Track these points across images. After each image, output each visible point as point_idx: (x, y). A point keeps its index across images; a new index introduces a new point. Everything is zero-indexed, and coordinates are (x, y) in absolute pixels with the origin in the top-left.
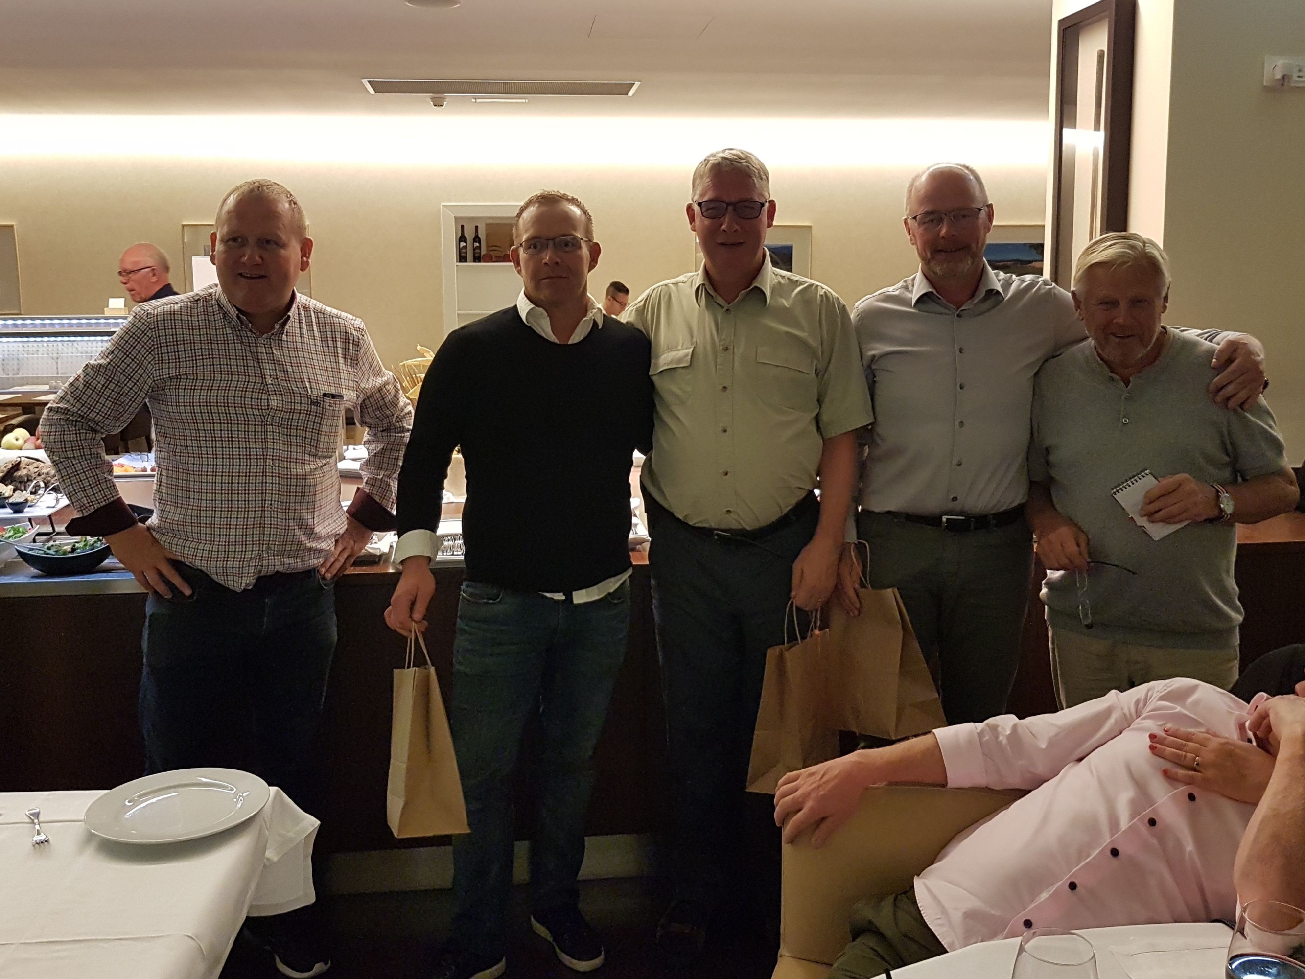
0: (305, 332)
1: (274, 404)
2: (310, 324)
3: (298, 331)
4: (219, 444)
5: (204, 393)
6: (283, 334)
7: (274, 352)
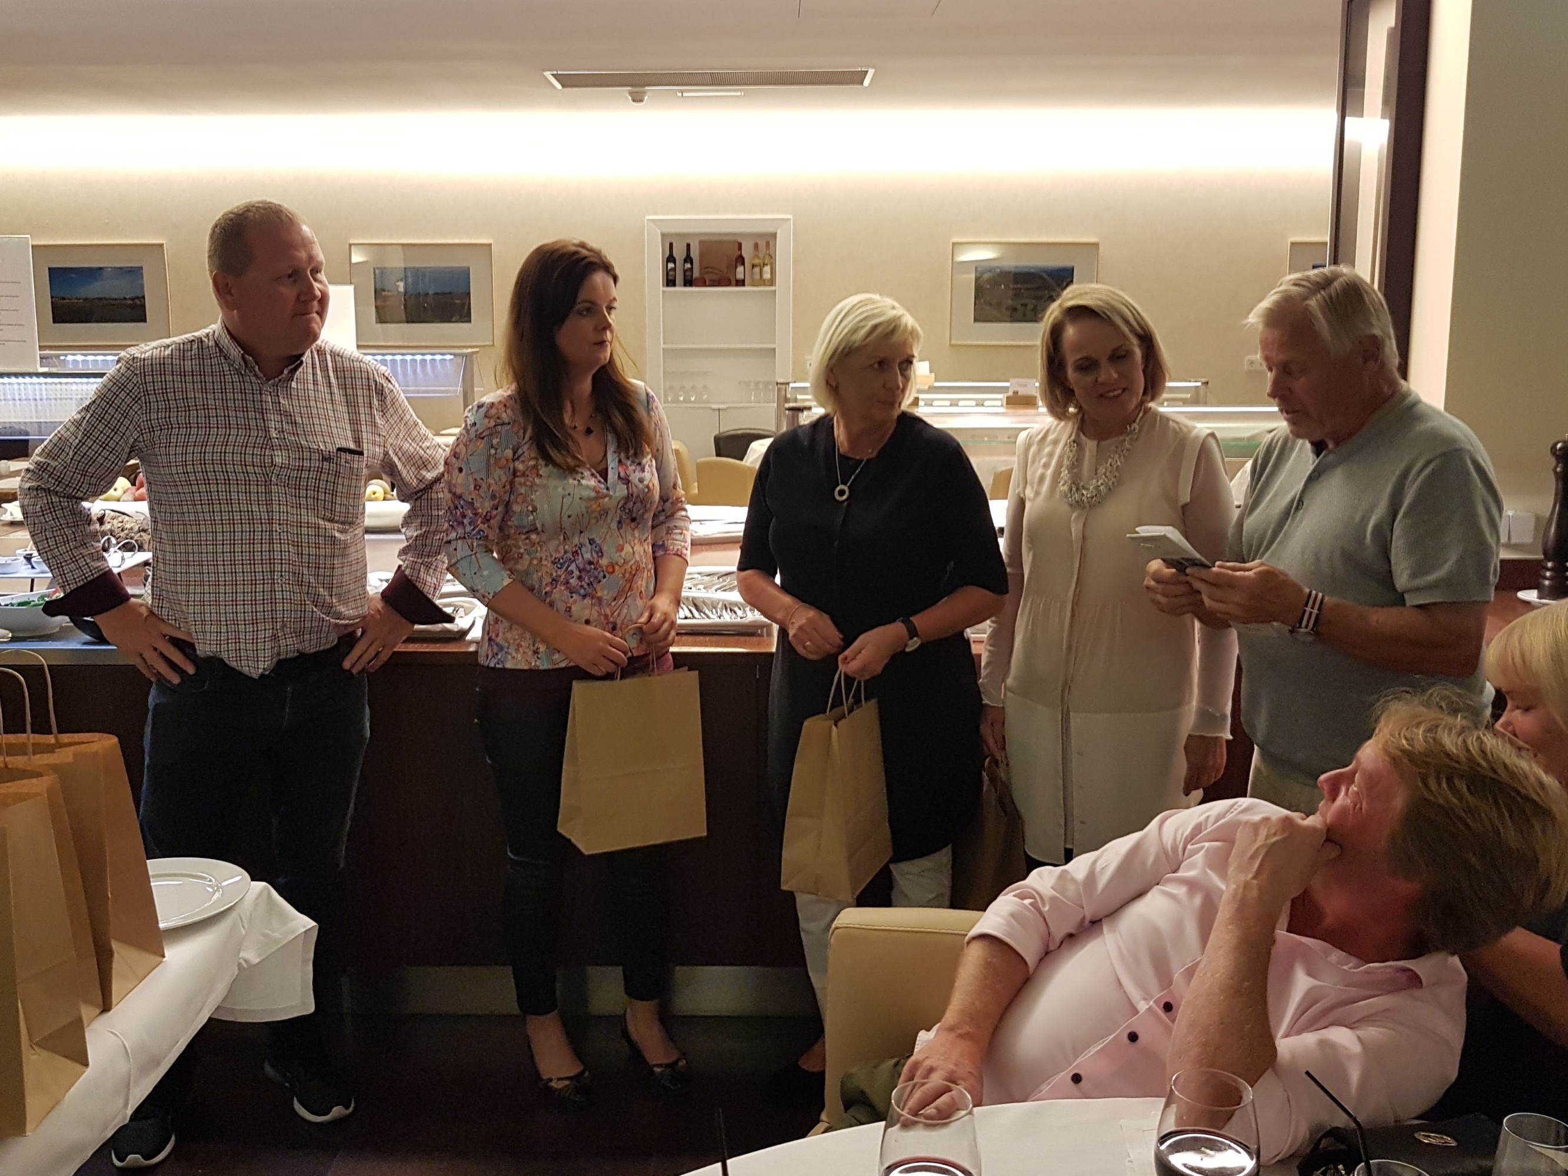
0: (319, 378)
1: (278, 460)
2: (325, 369)
3: (310, 377)
4: (217, 508)
5: (197, 449)
6: (292, 380)
7: (282, 401)
